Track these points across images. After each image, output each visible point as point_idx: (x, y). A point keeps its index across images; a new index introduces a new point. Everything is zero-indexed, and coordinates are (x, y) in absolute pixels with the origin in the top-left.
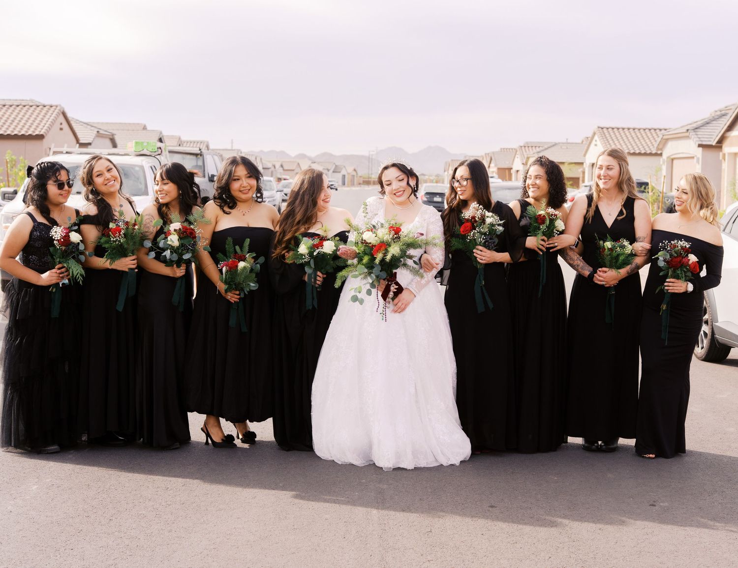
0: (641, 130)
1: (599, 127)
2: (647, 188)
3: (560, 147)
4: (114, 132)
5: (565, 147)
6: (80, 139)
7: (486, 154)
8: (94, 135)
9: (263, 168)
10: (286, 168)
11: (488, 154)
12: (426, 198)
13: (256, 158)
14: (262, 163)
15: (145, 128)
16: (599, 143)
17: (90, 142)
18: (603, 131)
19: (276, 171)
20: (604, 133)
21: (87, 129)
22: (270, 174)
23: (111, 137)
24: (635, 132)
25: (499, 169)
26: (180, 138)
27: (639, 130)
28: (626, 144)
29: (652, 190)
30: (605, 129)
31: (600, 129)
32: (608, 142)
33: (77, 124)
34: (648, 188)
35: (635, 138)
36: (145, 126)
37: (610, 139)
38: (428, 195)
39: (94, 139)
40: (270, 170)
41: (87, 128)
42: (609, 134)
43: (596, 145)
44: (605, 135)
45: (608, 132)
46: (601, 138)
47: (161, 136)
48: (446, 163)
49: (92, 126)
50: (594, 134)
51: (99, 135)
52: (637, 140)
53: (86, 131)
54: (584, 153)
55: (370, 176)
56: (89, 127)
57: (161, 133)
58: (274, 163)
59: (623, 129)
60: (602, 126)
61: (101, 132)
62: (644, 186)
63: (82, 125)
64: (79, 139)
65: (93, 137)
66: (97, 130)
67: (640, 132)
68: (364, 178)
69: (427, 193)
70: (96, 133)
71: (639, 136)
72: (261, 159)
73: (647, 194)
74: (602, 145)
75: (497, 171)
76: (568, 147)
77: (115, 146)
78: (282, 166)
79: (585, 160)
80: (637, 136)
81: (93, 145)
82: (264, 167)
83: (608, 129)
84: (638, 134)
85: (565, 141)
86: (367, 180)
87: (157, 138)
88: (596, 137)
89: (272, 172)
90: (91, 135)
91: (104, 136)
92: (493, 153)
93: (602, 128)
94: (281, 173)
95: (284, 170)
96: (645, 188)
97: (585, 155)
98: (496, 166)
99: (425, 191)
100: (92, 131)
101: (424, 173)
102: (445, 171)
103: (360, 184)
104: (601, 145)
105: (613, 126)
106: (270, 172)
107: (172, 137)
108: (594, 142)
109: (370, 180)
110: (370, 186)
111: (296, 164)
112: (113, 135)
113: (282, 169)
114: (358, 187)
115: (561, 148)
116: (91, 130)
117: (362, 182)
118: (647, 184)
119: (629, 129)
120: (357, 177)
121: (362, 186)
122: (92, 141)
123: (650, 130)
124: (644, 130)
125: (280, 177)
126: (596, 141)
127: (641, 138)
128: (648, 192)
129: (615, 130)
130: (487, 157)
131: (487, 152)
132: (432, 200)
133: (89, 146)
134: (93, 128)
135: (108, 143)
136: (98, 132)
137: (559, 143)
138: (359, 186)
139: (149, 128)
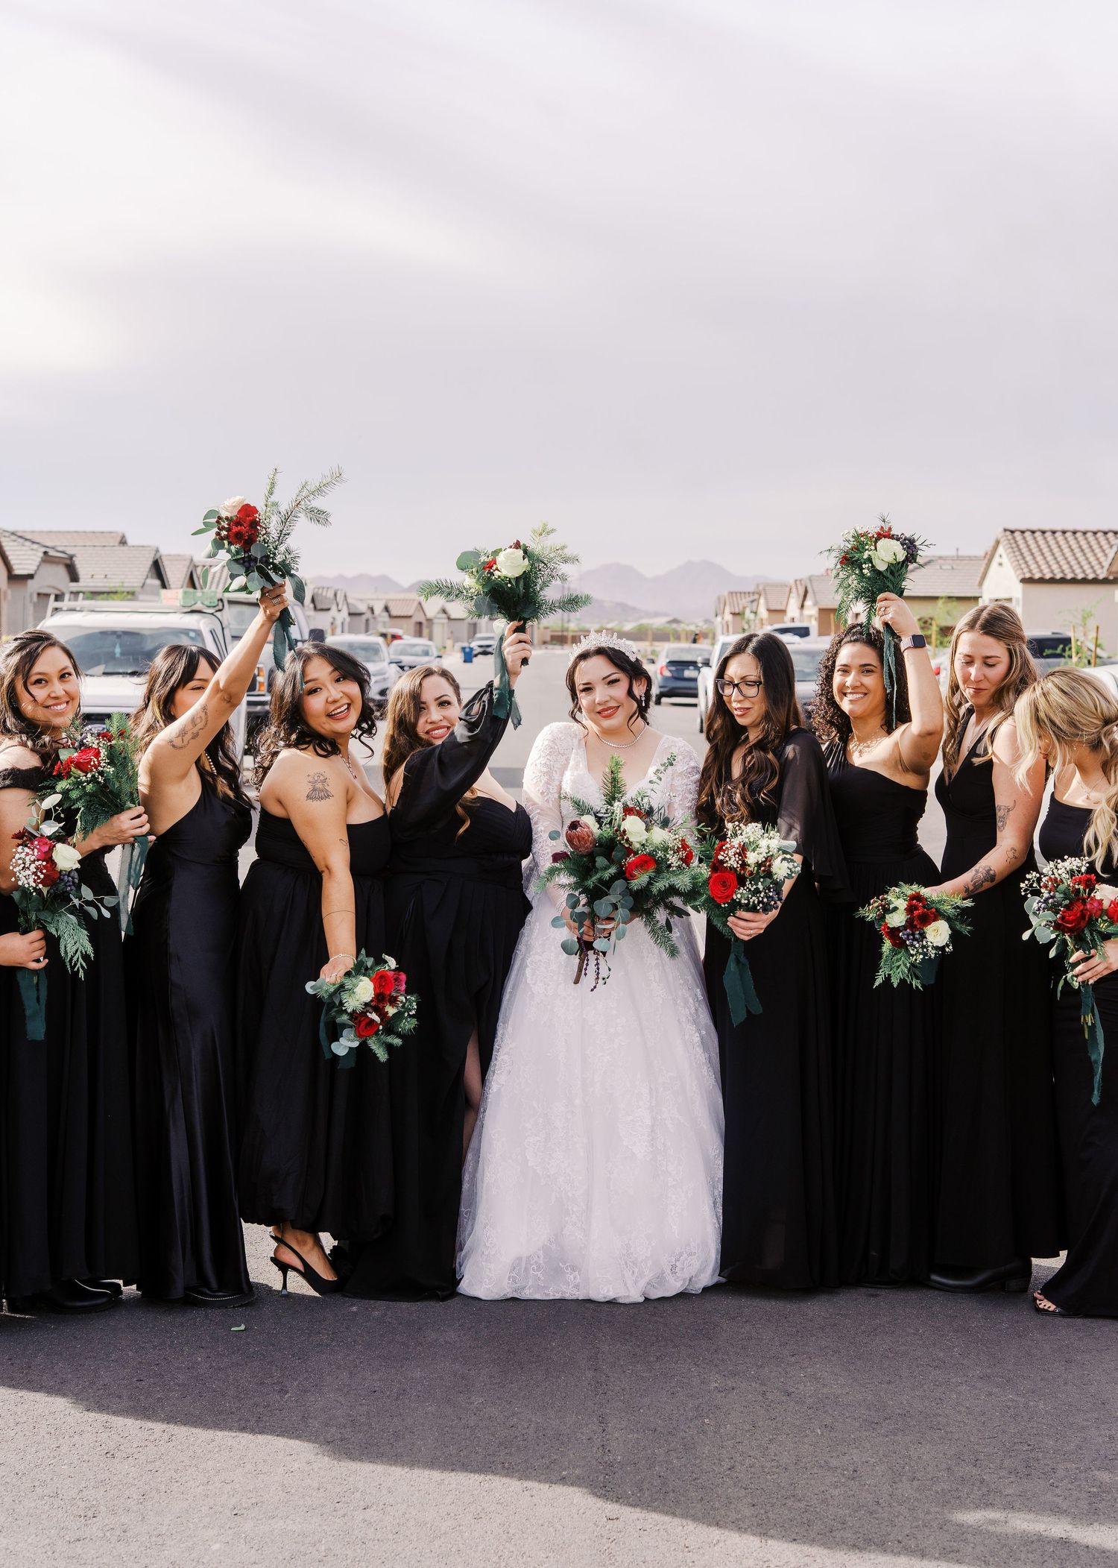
0: (1089, 535)
1: (1005, 530)
2: (1067, 648)
3: (938, 567)
4: (70, 551)
5: (950, 568)
6: (15, 567)
7: (796, 581)
8: (39, 559)
9: (350, 614)
10: (394, 612)
11: (801, 581)
12: (670, 671)
13: (335, 595)
14: (348, 604)
15: (123, 542)
16: (1005, 560)
17: (32, 572)
18: (1014, 538)
19: (374, 618)
20: (1016, 542)
21: (24, 548)
22: (363, 627)
23: (68, 562)
24: (1076, 539)
25: (821, 610)
26: (192, 560)
27: (1085, 533)
28: (1058, 563)
29: (1077, 653)
30: (1017, 534)
31: (1008, 533)
32: (1024, 558)
33: (7, 539)
34: (1070, 649)
35: (1077, 551)
36: (123, 537)
37: (1027, 554)
38: (673, 666)
39: (38, 567)
40: (364, 617)
41: (23, 545)
42: (1026, 542)
43: (1000, 564)
44: (1018, 546)
45: (1024, 538)
46: (1010, 550)
47: (157, 557)
48: (719, 598)
49: (33, 543)
50: (998, 543)
51: (47, 558)
52: (1079, 554)
53: (23, 553)
54: (978, 579)
55: (566, 625)
56: (28, 543)
57: (157, 551)
58: (372, 603)
59: (1054, 532)
60: (1013, 528)
61: (52, 553)
62: (1061, 646)
63: (15, 541)
64: (12, 568)
65: (38, 564)
66: (44, 549)
67: (1086, 539)
68: (553, 631)
69: (670, 662)
70: (41, 555)
71: (1085, 546)
72: (345, 596)
73: (1067, 659)
74: (1012, 563)
75: (817, 615)
76: (955, 567)
77: (74, 577)
78: (386, 609)
79: (981, 593)
80: (1080, 547)
81: (36, 577)
82: (352, 611)
83: (1023, 532)
84: (1083, 543)
85: (953, 553)
86: (560, 634)
87: (150, 562)
88: (1001, 550)
89: (367, 620)
90: (33, 560)
91: (57, 560)
92: (810, 579)
93: (1012, 532)
94: (384, 623)
95: (390, 616)
96: (1064, 650)
97: (981, 584)
98: (815, 603)
99: (667, 657)
100: (34, 552)
101: (679, 618)
102: (717, 615)
103: (545, 643)
104: (1009, 564)
105: (1034, 528)
106: (364, 621)
107: (178, 558)
108: (996, 559)
109: (565, 634)
110: (566, 647)
111: (415, 604)
112: (71, 557)
113: (386, 614)
114: (541, 649)
115: (941, 568)
116: (32, 549)
117: (548, 639)
118: (1066, 641)
119: (1064, 532)
120: (539, 628)
121: (550, 647)
122: (36, 571)
123: (1105, 533)
124: (1095, 533)
125: (384, 631)
126: (1001, 556)
127: (1087, 551)
128: (1070, 657)
129: (1038, 534)
130: (799, 585)
131: (798, 578)
132: (680, 676)
133: (30, 582)
134: (35, 546)
135: (62, 572)
136: (45, 553)
137: (940, 558)
138: (544, 646)
139: (130, 541)
